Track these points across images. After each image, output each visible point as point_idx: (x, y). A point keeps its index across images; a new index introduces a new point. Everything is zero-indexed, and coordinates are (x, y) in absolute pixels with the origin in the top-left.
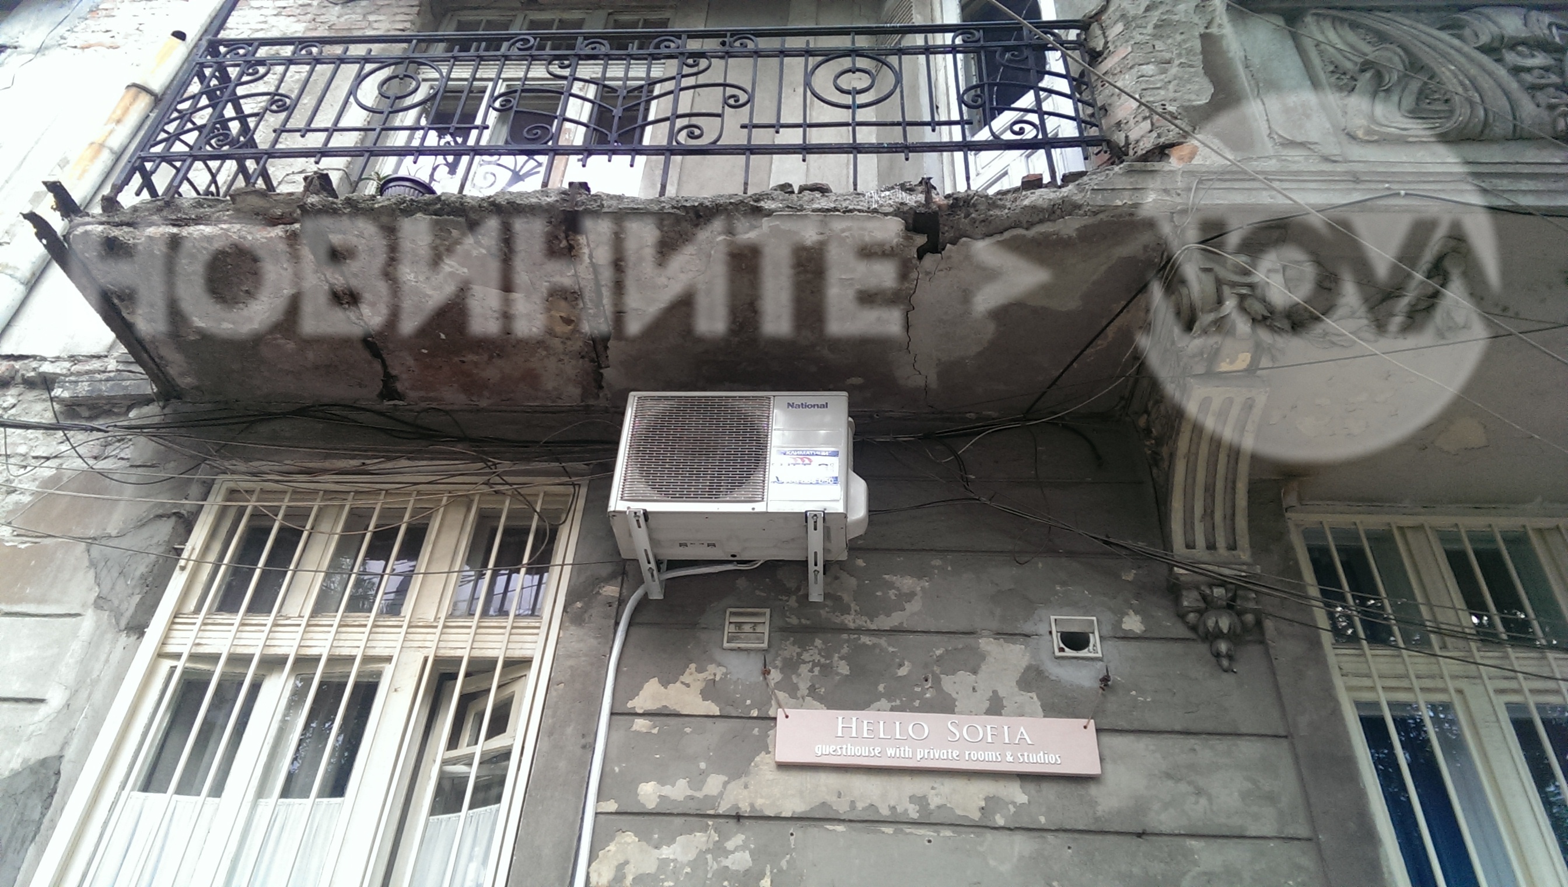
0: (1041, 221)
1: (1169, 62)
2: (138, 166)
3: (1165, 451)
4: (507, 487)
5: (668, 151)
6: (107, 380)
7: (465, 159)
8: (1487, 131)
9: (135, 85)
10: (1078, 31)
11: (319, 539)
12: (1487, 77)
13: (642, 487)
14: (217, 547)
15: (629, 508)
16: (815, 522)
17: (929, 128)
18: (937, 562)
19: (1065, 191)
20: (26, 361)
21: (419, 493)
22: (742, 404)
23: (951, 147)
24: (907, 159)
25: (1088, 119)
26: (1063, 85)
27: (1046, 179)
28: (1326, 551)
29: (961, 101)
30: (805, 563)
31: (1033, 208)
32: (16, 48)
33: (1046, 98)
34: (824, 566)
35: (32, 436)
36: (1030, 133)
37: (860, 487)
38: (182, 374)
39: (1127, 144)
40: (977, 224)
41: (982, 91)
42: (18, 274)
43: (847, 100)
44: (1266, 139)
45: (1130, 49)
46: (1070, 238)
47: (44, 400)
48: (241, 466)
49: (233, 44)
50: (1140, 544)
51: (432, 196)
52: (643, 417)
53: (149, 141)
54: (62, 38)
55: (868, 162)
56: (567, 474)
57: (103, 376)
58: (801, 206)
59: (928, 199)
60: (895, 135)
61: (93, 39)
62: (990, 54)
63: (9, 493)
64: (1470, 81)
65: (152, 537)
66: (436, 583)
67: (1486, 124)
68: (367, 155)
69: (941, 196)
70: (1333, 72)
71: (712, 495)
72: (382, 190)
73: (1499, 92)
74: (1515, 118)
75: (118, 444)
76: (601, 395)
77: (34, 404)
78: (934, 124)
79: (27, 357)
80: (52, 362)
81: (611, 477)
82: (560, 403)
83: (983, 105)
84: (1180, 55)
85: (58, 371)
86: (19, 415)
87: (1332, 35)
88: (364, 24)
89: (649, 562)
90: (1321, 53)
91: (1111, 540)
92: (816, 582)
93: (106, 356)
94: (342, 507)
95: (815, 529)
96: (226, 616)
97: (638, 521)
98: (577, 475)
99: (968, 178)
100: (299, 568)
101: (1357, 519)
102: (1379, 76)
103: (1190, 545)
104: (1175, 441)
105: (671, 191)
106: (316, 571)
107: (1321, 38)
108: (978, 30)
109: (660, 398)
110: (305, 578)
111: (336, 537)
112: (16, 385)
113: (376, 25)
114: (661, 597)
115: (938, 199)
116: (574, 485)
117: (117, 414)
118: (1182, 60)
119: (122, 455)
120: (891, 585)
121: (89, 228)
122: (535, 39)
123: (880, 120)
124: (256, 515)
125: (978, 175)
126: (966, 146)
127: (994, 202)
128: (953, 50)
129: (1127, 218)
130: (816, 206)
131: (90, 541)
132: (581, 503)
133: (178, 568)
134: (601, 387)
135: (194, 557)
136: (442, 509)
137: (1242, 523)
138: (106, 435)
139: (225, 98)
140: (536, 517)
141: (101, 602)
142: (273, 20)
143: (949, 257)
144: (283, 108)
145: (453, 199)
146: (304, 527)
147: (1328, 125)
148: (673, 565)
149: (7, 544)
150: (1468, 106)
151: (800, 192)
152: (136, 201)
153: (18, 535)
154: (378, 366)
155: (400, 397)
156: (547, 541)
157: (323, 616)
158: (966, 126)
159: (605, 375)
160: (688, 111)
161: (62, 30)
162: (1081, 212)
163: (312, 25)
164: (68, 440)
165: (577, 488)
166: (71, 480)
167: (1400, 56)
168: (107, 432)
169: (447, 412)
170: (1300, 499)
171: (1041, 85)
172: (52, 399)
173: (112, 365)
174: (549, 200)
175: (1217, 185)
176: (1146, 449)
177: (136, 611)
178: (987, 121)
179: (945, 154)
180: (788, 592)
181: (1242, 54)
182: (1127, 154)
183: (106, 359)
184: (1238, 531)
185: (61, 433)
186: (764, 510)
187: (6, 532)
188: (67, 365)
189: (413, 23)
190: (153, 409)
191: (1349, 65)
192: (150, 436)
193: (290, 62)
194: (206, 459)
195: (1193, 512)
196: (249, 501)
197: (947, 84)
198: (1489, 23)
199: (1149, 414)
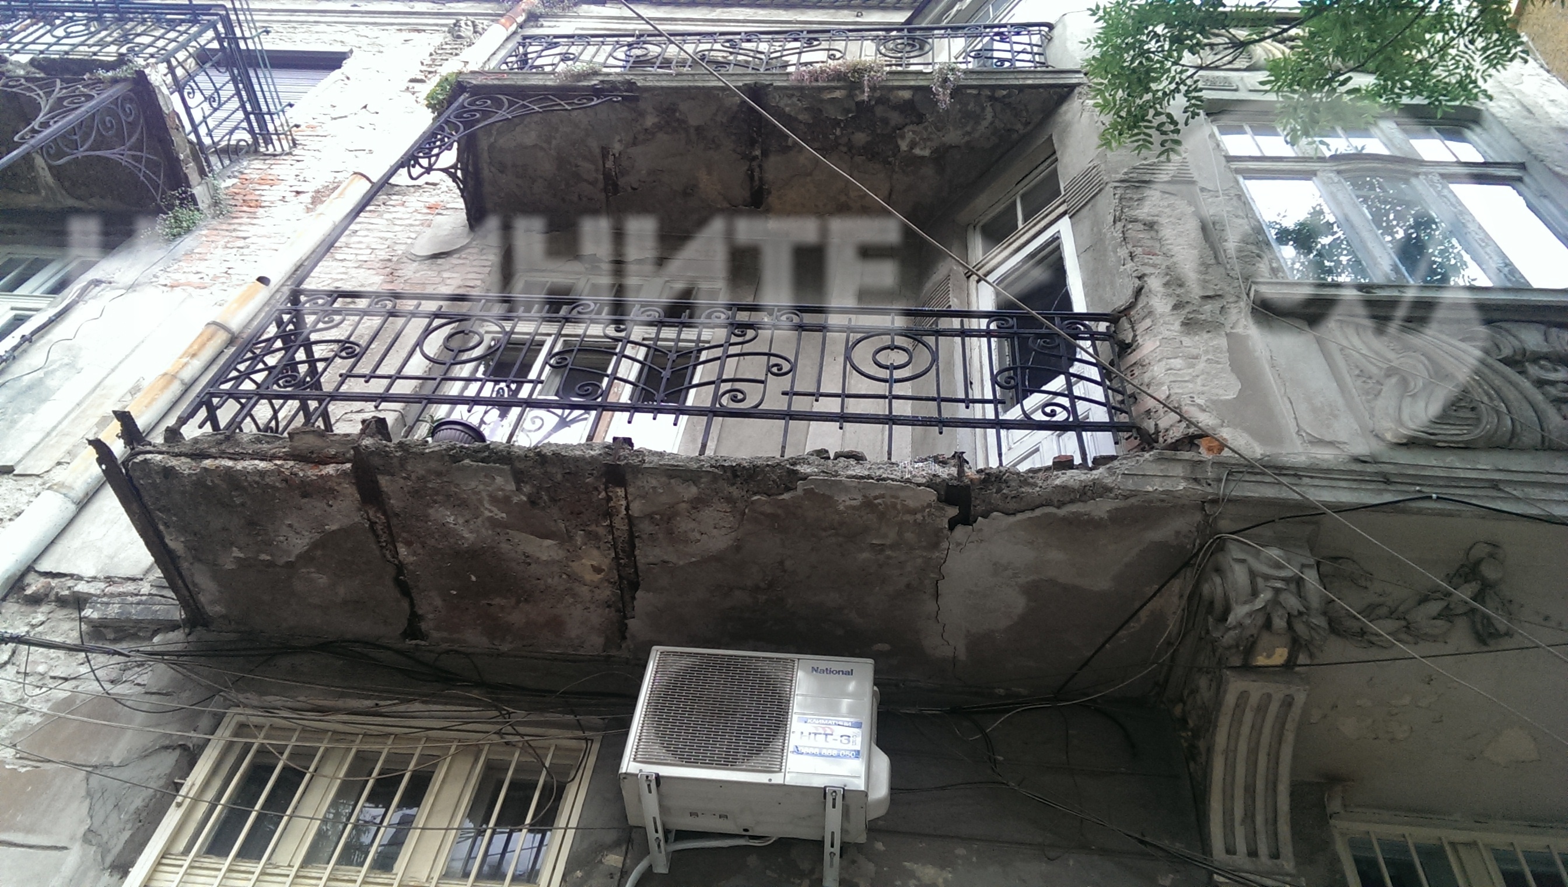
0: (1072, 502)
1: (1196, 358)
2: (207, 402)
3: (1202, 745)
4: (518, 738)
5: (712, 412)
6: (138, 604)
7: (515, 411)
8: (1515, 441)
9: (214, 323)
10: (1108, 324)
11: (321, 783)
12: (1512, 388)
13: (658, 750)
14: (217, 784)
15: (641, 771)
16: (834, 799)
17: (963, 405)
18: (961, 851)
19: (1096, 474)
20: (63, 580)
21: (428, 739)
22: (766, 667)
23: (985, 424)
24: (941, 433)
25: (1118, 406)
26: (1094, 373)
27: (1078, 461)
28: (1373, 863)
29: (994, 381)
30: (820, 843)
31: (1064, 488)
32: (110, 283)
33: (1076, 383)
34: (841, 848)
35: (54, 655)
36: (1061, 416)
37: (882, 762)
38: (213, 602)
39: (1157, 432)
40: (1009, 500)
41: (1015, 374)
42: (72, 494)
43: (884, 374)
44: (1295, 436)
45: (1158, 343)
46: (1101, 519)
47: (73, 620)
48: (253, 699)
49: (314, 294)
50: (1178, 845)
51: (481, 444)
52: (664, 673)
53: (221, 377)
54: (155, 276)
55: (903, 434)
56: (580, 727)
57: (135, 599)
58: (836, 471)
59: (961, 472)
60: (929, 410)
61: (182, 278)
62: (1023, 341)
63: (20, 713)
64: (1496, 392)
65: (153, 769)
66: (433, 839)
67: (1513, 433)
68: (425, 402)
69: (974, 470)
70: (1358, 376)
71: (728, 763)
72: (433, 432)
73: (1526, 405)
74: (1542, 430)
75: (136, 669)
76: (623, 646)
77: (62, 623)
78: (968, 401)
79: (64, 575)
80: (88, 582)
81: (627, 734)
82: (582, 652)
83: (1016, 387)
84: (1206, 352)
85: (92, 591)
86: (46, 633)
87: (1356, 341)
88: (438, 280)
89: (657, 831)
90: (1347, 357)
91: (1147, 839)
92: (832, 865)
93: (141, 579)
94: (349, 750)
95: (834, 807)
96: (214, 859)
97: (649, 785)
98: (591, 729)
99: (1000, 455)
100: (296, 814)
101: (1406, 830)
102: (1404, 382)
103: (1230, 851)
104: (1213, 734)
105: (709, 452)
106: (312, 819)
107: (1345, 343)
108: (1012, 318)
109: (682, 654)
110: (300, 824)
111: (339, 781)
112: (49, 603)
113: (448, 282)
114: (665, 871)
115: (970, 472)
116: (586, 739)
117: (144, 639)
118: (1209, 357)
119: (139, 681)
120: (912, 875)
121: (149, 456)
122: (595, 304)
123: (915, 394)
124: (262, 751)
125: (1010, 449)
126: (999, 424)
127: (1025, 480)
128: (988, 334)
129: (1159, 504)
130: (850, 472)
131: (89, 769)
132: (592, 760)
133: (174, 804)
134: (624, 638)
135: (191, 795)
136: (448, 759)
137: (1284, 829)
138: (127, 659)
139: (298, 343)
140: (544, 772)
141: (90, 836)
142: (353, 272)
143: (981, 530)
144: (351, 355)
145: (501, 448)
146: (308, 769)
147: (1356, 427)
148: (683, 835)
149: (7, 767)
150: (1495, 415)
151: (836, 458)
152: (197, 433)
153: (20, 758)
154: (405, 604)
155: (423, 636)
156: (554, 796)
157: (313, 868)
158: (999, 406)
159: (629, 626)
160: (732, 377)
161: (156, 269)
162: (1112, 495)
163: (389, 279)
164: (89, 661)
165: (589, 743)
166: (84, 703)
167: (1424, 365)
168: (129, 656)
169: (467, 655)
170: (1345, 806)
171: (1071, 370)
172: (81, 619)
173: (146, 588)
174: (592, 453)
175: (1247, 478)
176: (1183, 741)
177: (124, 848)
178: (1019, 400)
179: (978, 430)
180: (802, 875)
181: (1268, 354)
182: (1157, 442)
183: (141, 582)
184: (1281, 837)
185: (83, 654)
186: (781, 782)
187: (9, 753)
188: (102, 585)
189: (483, 281)
190: (177, 635)
191: (1374, 370)
192: (169, 663)
193: (364, 313)
194: (222, 691)
195: (1233, 814)
196: (256, 737)
197: (981, 362)
198: (1511, 338)
199: (1185, 704)
